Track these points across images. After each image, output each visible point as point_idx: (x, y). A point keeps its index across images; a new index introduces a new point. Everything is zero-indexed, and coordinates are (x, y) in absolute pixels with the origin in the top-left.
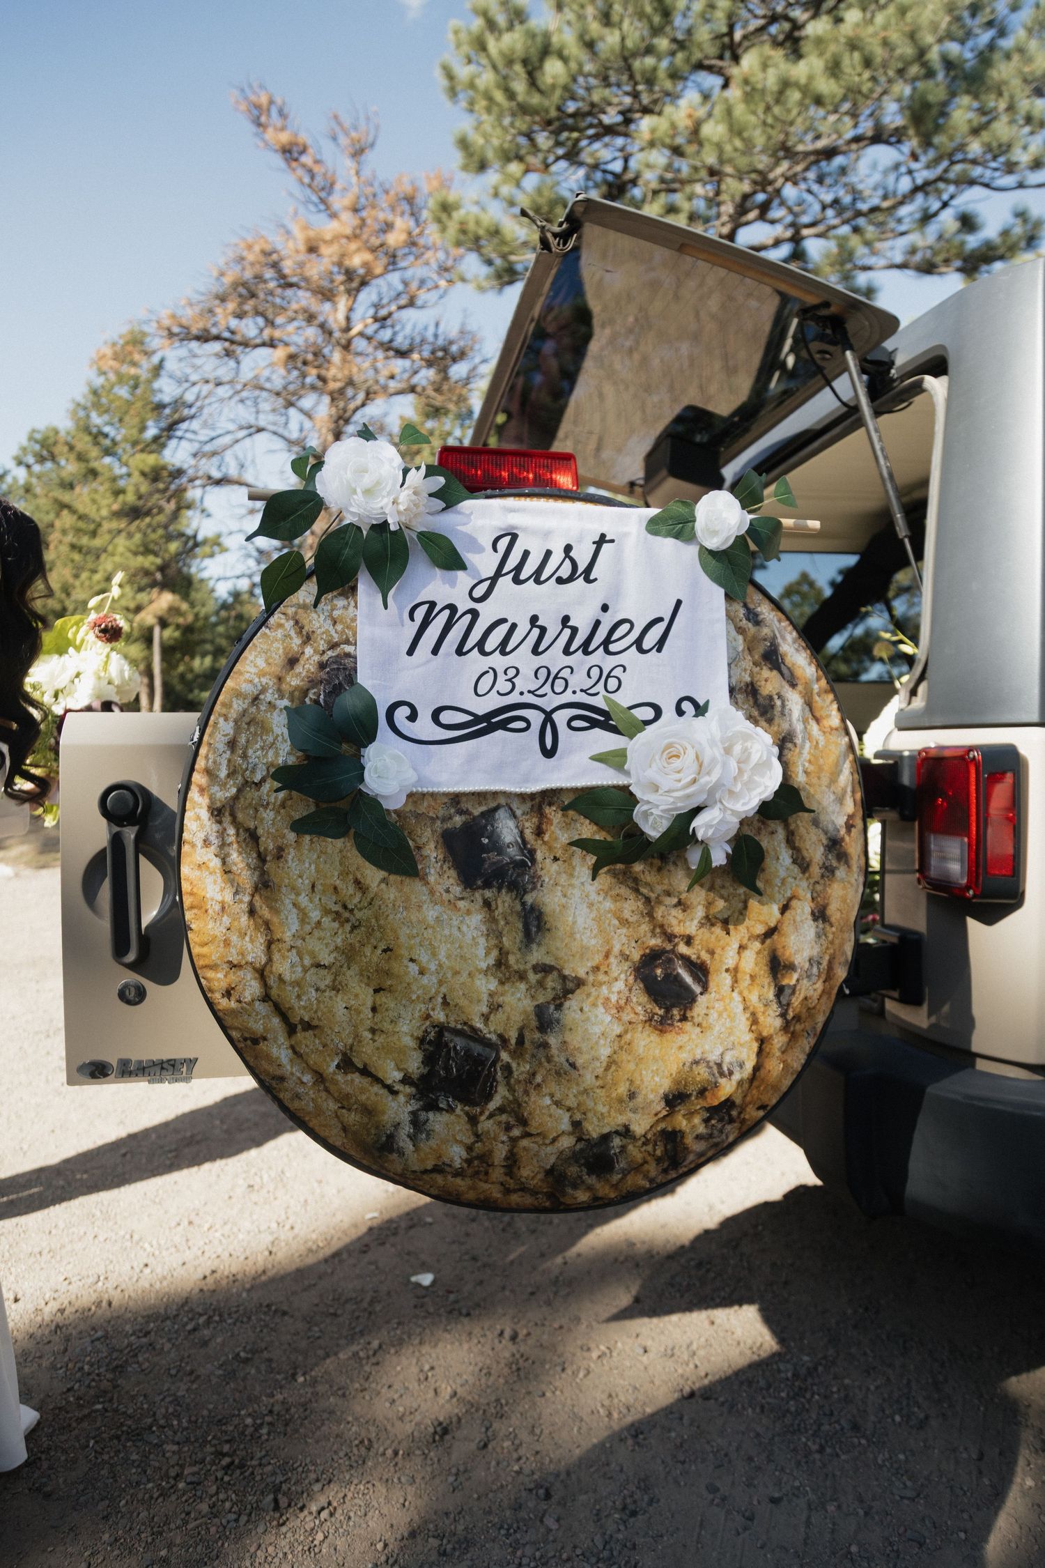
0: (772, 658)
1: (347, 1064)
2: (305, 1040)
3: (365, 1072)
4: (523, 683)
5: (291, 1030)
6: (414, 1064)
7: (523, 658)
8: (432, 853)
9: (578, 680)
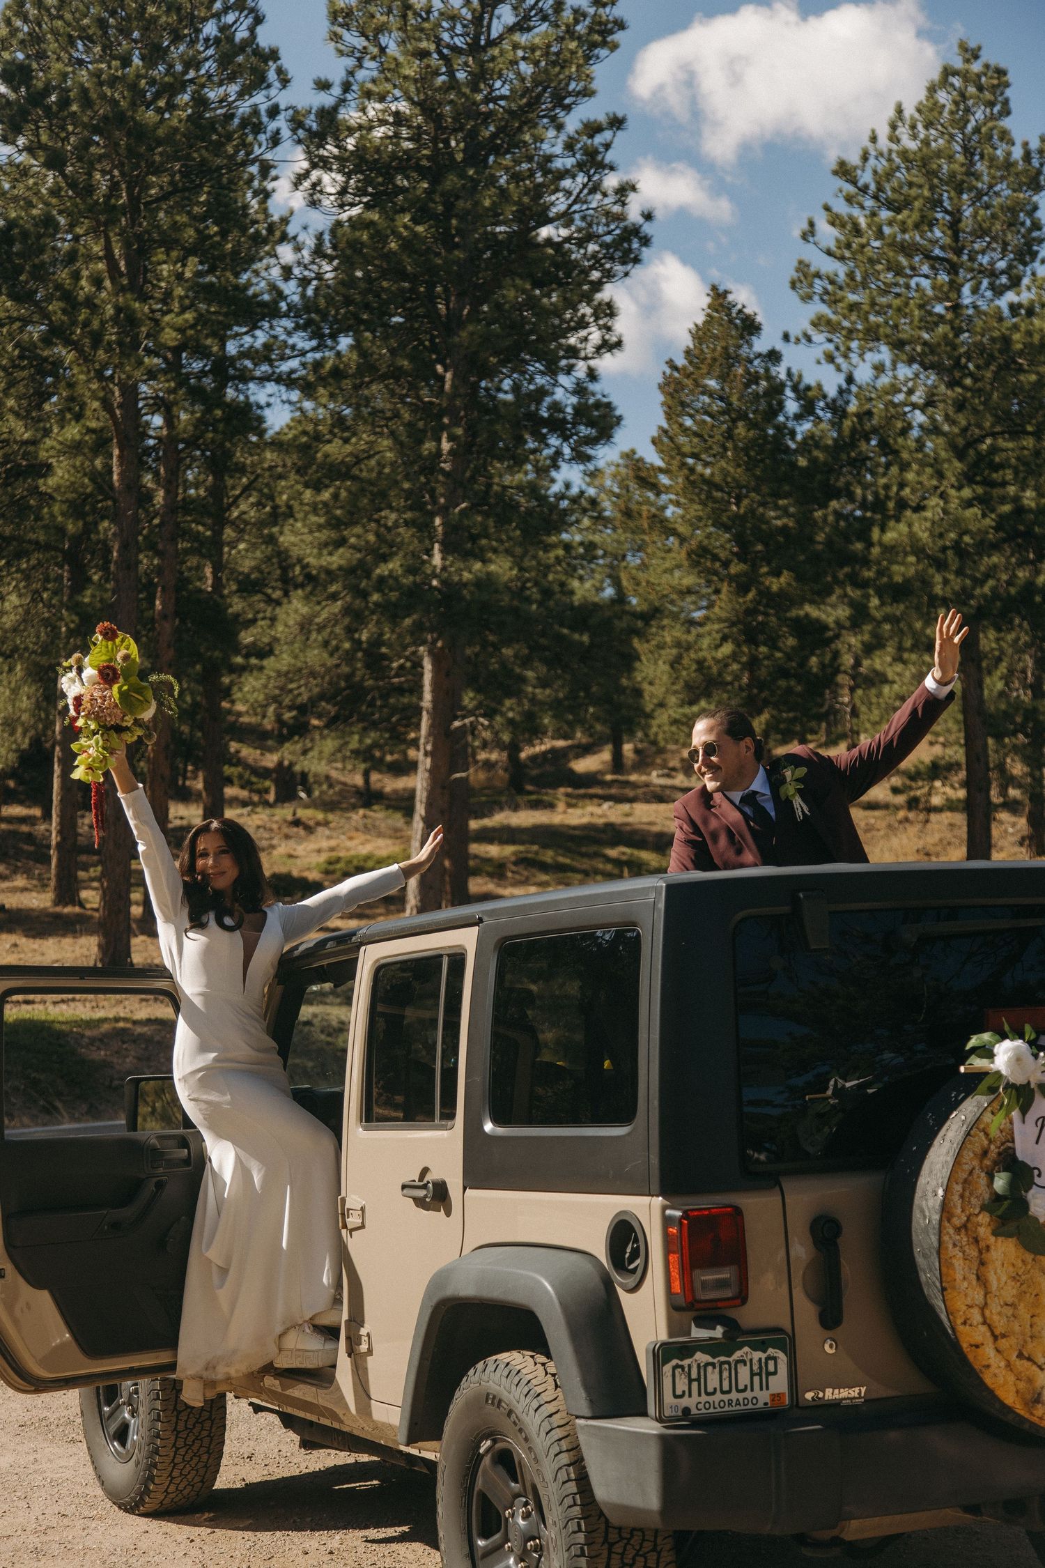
1: (1020, 1356)
2: (1003, 1343)
3: (1029, 1359)
5: (995, 1338)
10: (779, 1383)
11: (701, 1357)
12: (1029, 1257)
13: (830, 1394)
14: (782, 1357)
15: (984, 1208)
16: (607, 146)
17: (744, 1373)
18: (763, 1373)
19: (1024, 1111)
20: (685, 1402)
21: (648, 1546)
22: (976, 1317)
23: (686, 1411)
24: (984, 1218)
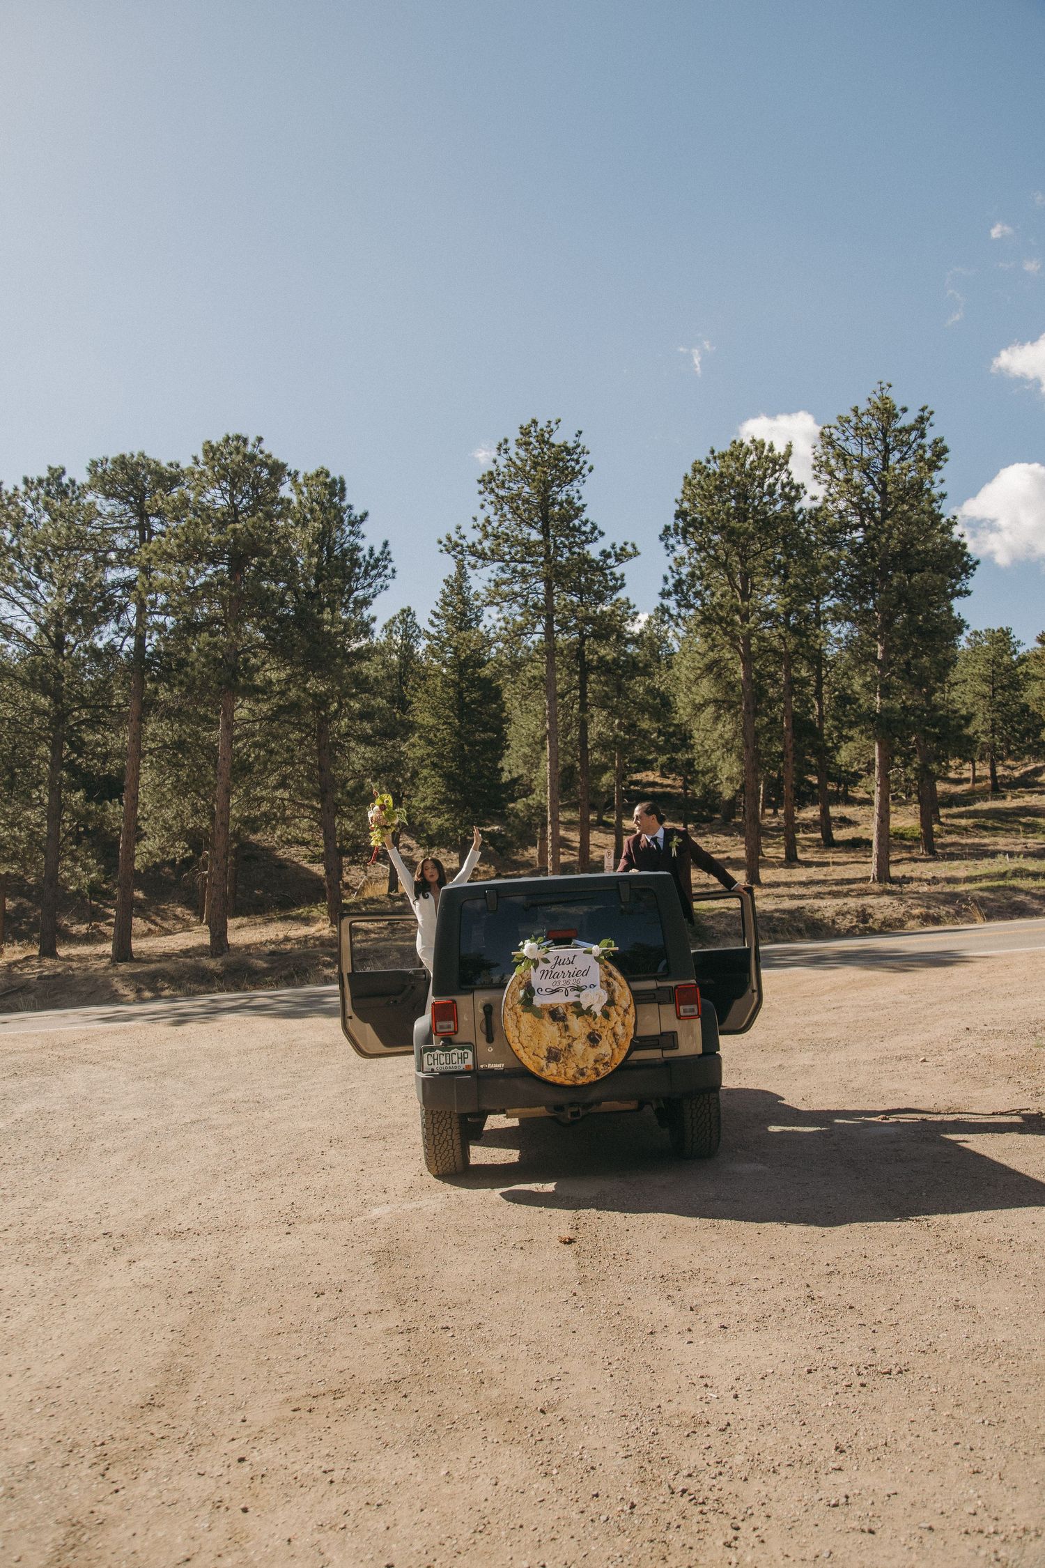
0: (610, 974)
1: (533, 1054)
2: (528, 1049)
3: (537, 1055)
4: (562, 983)
5: (525, 1047)
6: (546, 1054)
7: (561, 979)
8: (547, 1015)
9: (572, 982)
10: (469, 1061)
11: (438, 1052)
12: (537, 1019)
13: (490, 1066)
14: (470, 1053)
15: (519, 1002)
16: (939, 507)
17: (455, 1058)
18: (463, 1058)
19: (535, 968)
20: (432, 1067)
21: (447, 1116)
22: (517, 1041)
23: (433, 1070)
24: (519, 1006)
